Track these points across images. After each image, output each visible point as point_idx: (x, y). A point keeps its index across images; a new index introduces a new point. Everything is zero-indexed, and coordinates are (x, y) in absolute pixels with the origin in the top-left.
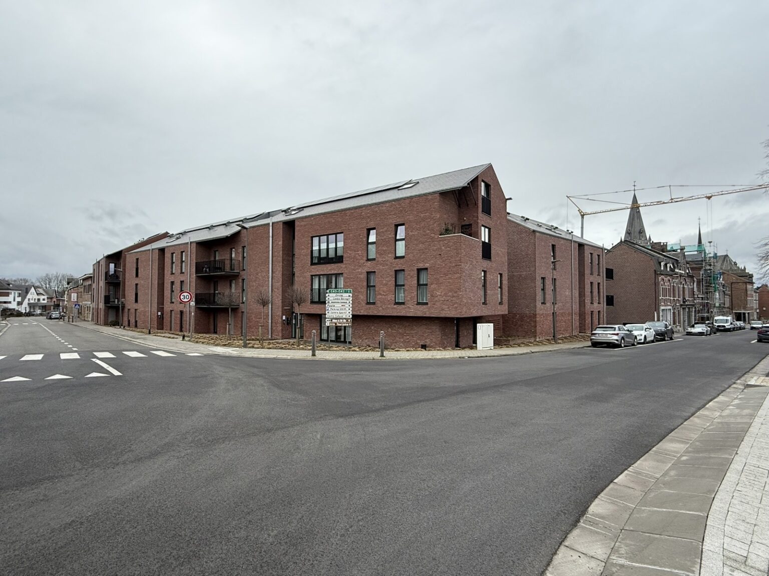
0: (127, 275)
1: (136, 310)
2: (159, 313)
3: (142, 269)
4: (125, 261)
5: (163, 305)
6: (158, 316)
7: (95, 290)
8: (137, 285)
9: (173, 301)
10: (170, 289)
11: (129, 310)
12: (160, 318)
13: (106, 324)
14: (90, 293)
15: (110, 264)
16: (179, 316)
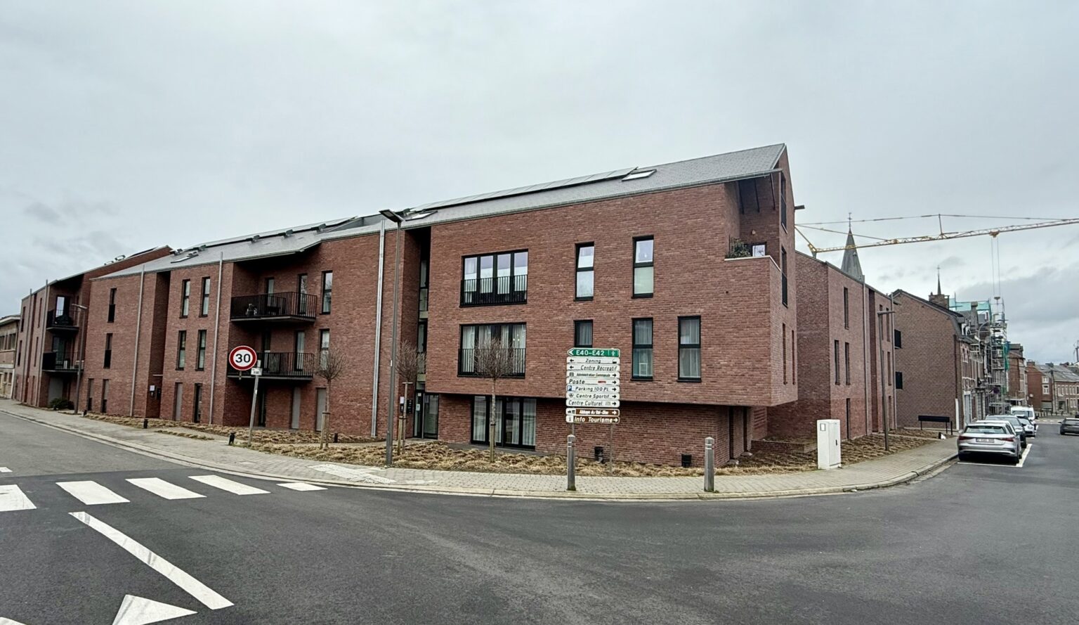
0: (91, 317)
1: (105, 381)
2: (152, 388)
3: (122, 309)
4: (88, 294)
5: (162, 373)
6: (149, 392)
7: (24, 345)
8: (110, 336)
9: (181, 366)
10: (176, 344)
11: (91, 380)
12: (154, 396)
13: (44, 404)
14: (12, 349)
15: (59, 298)
16: (192, 393)
